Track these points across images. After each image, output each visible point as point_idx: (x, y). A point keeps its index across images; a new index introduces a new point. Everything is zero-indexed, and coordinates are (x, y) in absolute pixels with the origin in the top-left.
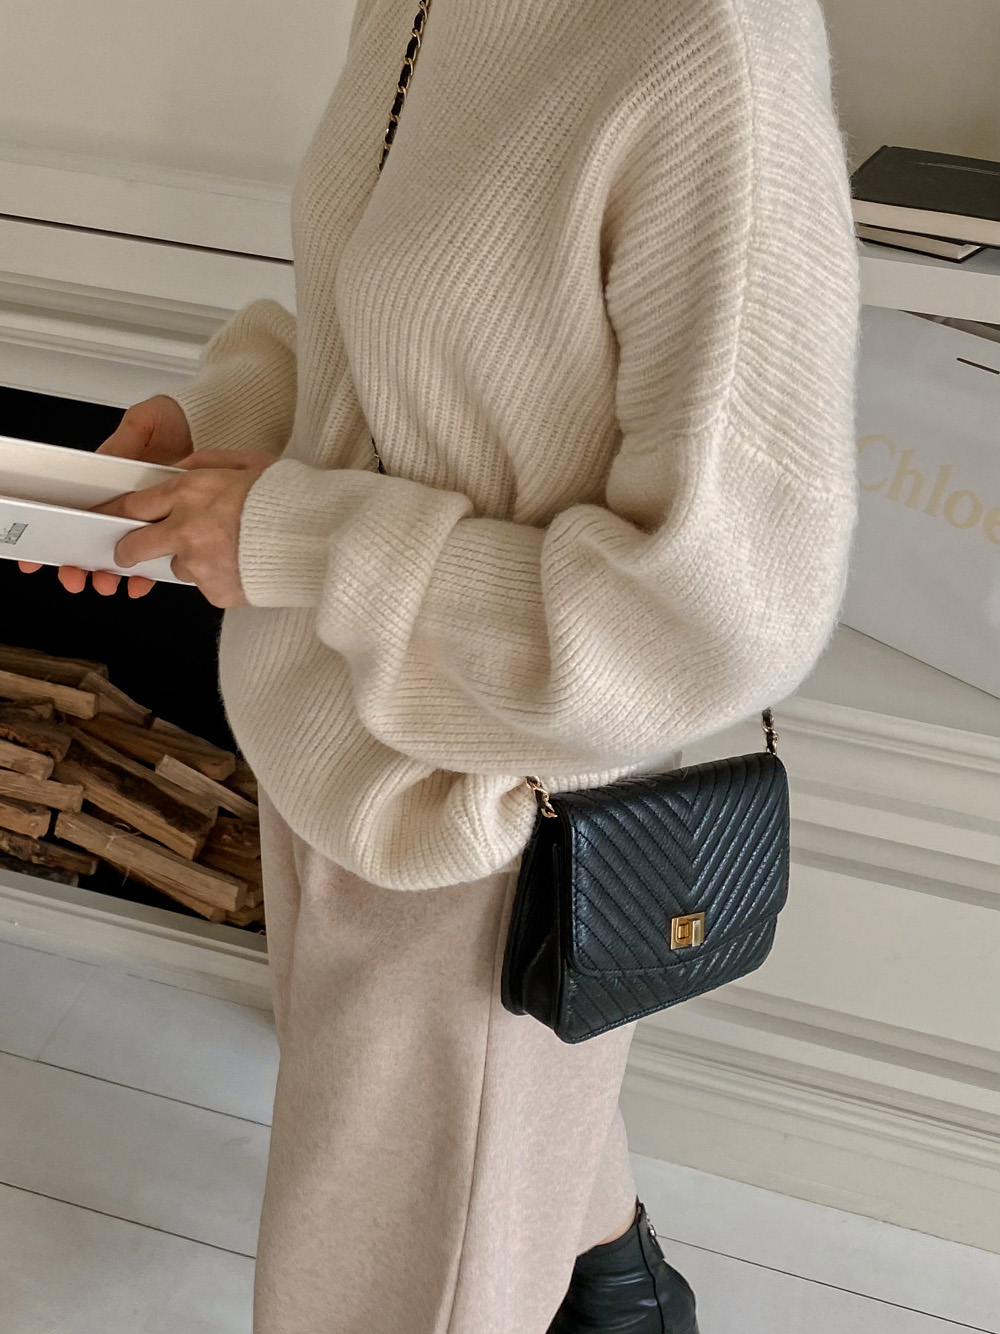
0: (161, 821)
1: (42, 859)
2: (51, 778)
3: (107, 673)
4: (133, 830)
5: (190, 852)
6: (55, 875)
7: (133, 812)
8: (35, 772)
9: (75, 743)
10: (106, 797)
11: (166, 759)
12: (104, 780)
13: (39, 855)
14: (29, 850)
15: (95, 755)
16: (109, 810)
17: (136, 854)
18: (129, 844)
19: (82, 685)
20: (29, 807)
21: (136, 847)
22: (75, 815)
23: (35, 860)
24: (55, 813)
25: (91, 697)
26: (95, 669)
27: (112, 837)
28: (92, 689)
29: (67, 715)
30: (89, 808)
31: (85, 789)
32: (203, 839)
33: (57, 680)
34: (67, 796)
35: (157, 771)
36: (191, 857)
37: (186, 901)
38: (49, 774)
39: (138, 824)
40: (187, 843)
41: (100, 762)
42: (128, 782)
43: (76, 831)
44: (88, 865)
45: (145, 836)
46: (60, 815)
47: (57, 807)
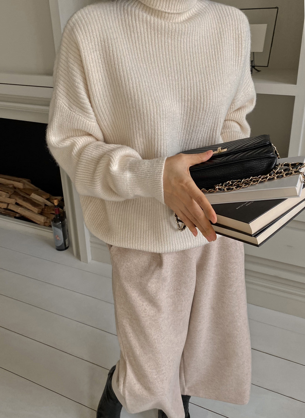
0: (30, 206)
5: (36, 212)
7: (26, 204)
9: (15, 192)
10: (20, 201)
11: (33, 194)
12: (20, 198)
16: (21, 204)
17: (25, 212)
18: (23, 210)
19: (21, 182)
20: (1, 202)
22: (13, 204)
23: (3, 212)
27: (20, 209)
28: (23, 183)
30: (17, 204)
31: (16, 200)
32: (40, 210)
34: (11, 201)
35: (31, 196)
37: (34, 221)
38: (8, 196)
39: (27, 207)
40: (36, 210)
41: (20, 195)
42: (25, 199)
43: (11, 207)
44: (16, 215)
45: (28, 209)
46: (9, 205)
47: (9, 203)
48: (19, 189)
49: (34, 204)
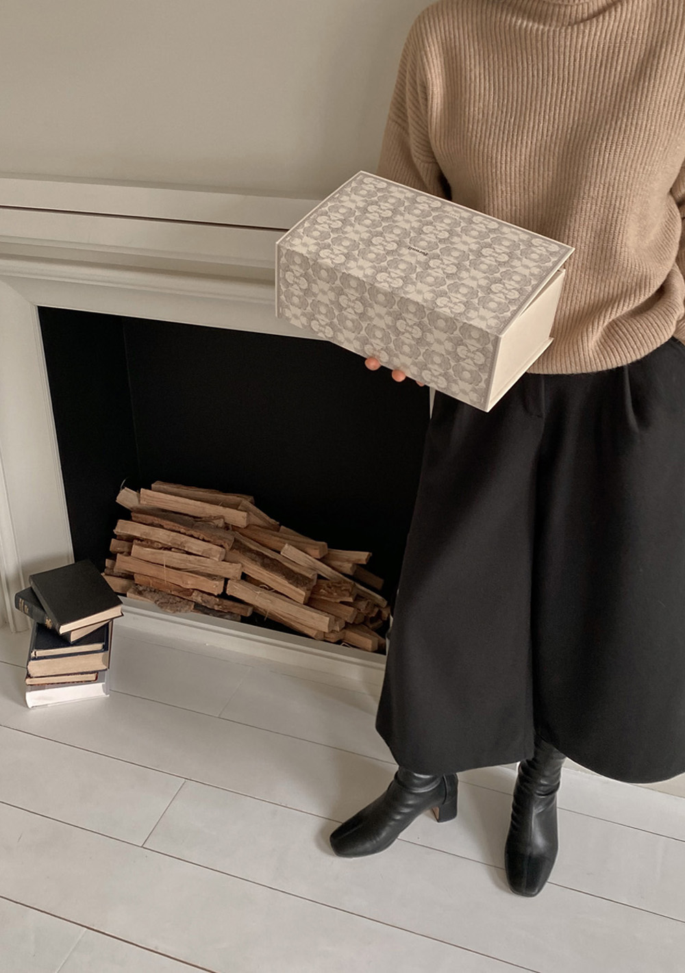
0: (285, 582)
1: (220, 607)
2: (224, 560)
3: (253, 501)
4: (271, 589)
5: (301, 600)
6: (228, 616)
7: (270, 578)
8: (215, 556)
9: (236, 541)
10: (255, 571)
11: (286, 546)
12: (252, 559)
13: (218, 605)
14: (213, 603)
15: (245, 545)
16: (256, 578)
17: (272, 602)
18: (268, 596)
19: (240, 508)
20: (211, 577)
21: (272, 598)
22: (238, 581)
23: (216, 608)
24: (226, 580)
25: (245, 514)
26: (246, 499)
27: (258, 593)
28: (245, 510)
29: (232, 525)
30: (245, 577)
31: (243, 566)
32: (309, 592)
33: (225, 505)
34: (233, 570)
35: (282, 554)
36: (302, 602)
37: (300, 628)
38: (223, 557)
39: (272, 585)
40: (300, 594)
41: (250, 550)
42: (266, 561)
43: (238, 590)
44: (245, 610)
45: (276, 592)
46: (229, 581)
47: (227, 577)
48: (235, 528)
49: (294, 577)
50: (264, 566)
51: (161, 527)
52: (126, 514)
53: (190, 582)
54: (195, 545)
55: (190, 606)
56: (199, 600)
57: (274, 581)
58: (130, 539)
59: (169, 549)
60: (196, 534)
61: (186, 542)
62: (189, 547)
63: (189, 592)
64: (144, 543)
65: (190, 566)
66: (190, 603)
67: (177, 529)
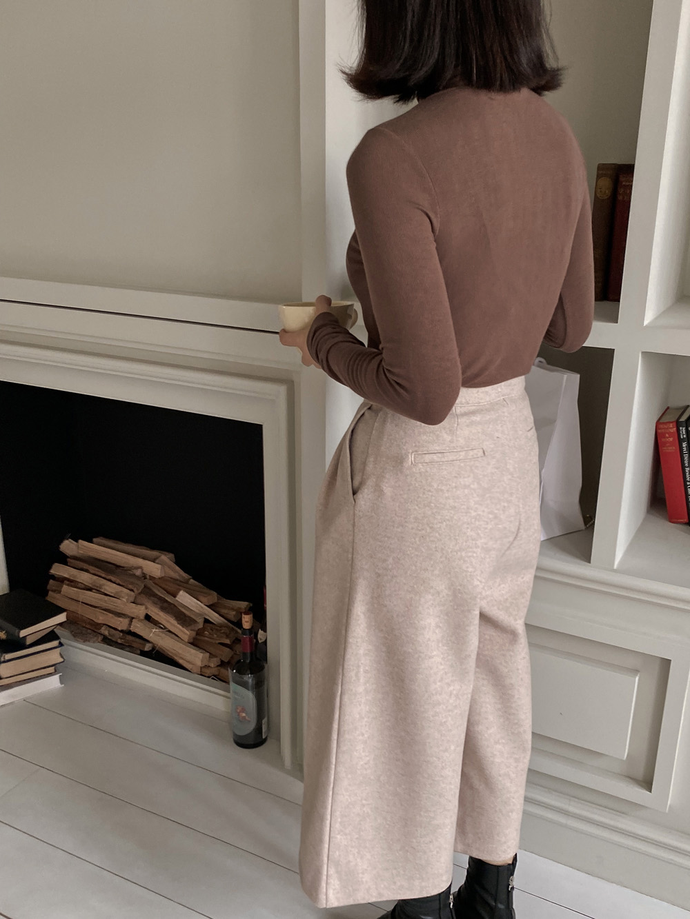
0: (175, 622)
1: (123, 641)
2: (133, 603)
3: (173, 558)
4: (165, 628)
5: (186, 638)
6: (128, 649)
7: (165, 619)
8: (123, 597)
9: (147, 587)
10: (156, 612)
11: (181, 593)
12: (155, 603)
13: (121, 639)
14: (118, 637)
15: (154, 592)
16: (156, 619)
17: (164, 639)
18: (161, 634)
19: (157, 561)
20: (119, 615)
21: (164, 636)
22: (141, 620)
23: (119, 641)
24: (131, 619)
25: (159, 566)
26: (167, 556)
27: (154, 630)
28: (161, 563)
29: (150, 576)
30: (148, 618)
31: (146, 608)
32: (194, 634)
33: (144, 558)
34: (137, 611)
35: (177, 599)
36: (186, 641)
37: (181, 662)
38: (132, 600)
39: (166, 624)
40: (186, 633)
41: (155, 595)
42: (165, 605)
43: (139, 628)
44: (144, 645)
45: (170, 631)
46: (134, 620)
47: (133, 616)
48: (152, 578)
49: (183, 618)
50: (163, 609)
51: (87, 571)
52: (63, 559)
53: (101, 618)
54: (110, 588)
55: (98, 638)
56: (106, 633)
57: (168, 621)
58: (62, 580)
59: (90, 589)
60: (113, 579)
61: (104, 585)
62: (105, 589)
63: (99, 626)
64: (72, 584)
65: (105, 605)
66: (99, 635)
67: (99, 574)
